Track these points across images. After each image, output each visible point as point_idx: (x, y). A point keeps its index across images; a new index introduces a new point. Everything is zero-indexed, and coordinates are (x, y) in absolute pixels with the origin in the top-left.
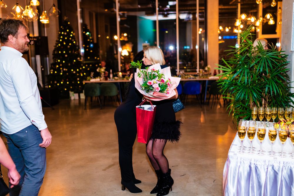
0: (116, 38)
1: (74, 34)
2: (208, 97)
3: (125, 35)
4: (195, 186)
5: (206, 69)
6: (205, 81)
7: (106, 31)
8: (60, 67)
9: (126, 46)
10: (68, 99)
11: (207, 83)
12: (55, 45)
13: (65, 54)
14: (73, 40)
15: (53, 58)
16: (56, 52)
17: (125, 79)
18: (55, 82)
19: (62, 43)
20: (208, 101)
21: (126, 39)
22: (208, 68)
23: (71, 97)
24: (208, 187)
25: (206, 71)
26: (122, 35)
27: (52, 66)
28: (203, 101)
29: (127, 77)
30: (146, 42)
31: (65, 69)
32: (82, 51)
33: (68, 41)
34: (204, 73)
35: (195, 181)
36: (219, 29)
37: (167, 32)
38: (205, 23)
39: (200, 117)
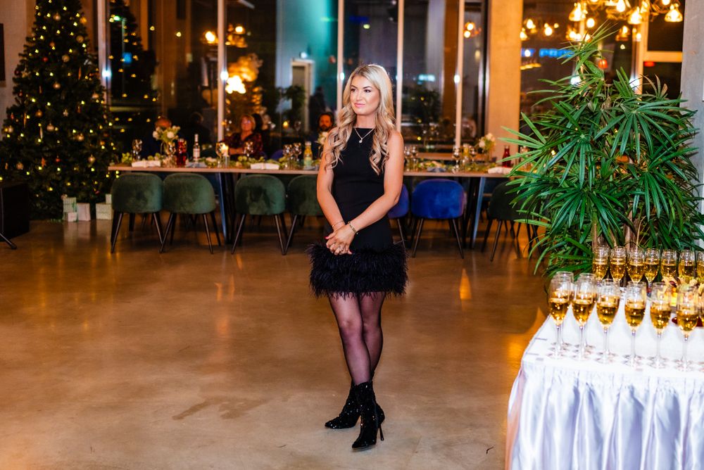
0: (210, 37)
1: (84, 20)
2: (484, 228)
3: (239, 30)
4: (435, 463)
5: (482, 144)
6: (478, 179)
7: (180, 14)
8: (34, 120)
9: (240, 65)
10: (60, 221)
11: (482, 185)
12: (22, 51)
13: (53, 80)
14: (80, 39)
15: (16, 91)
16: (25, 74)
17: (238, 164)
18: (20, 166)
19: (43, 46)
20: (482, 239)
21: (241, 44)
22: (488, 142)
23: (66, 214)
24: (469, 464)
25: (480, 151)
26: (230, 30)
27: (9, 116)
28: (468, 240)
29: (245, 158)
30: (304, 55)
31: (50, 128)
32: (106, 74)
33: (65, 43)
34: (473, 156)
35: (434, 449)
36: (524, 26)
37: (366, 27)
38: (482, 7)
39: (459, 284)
